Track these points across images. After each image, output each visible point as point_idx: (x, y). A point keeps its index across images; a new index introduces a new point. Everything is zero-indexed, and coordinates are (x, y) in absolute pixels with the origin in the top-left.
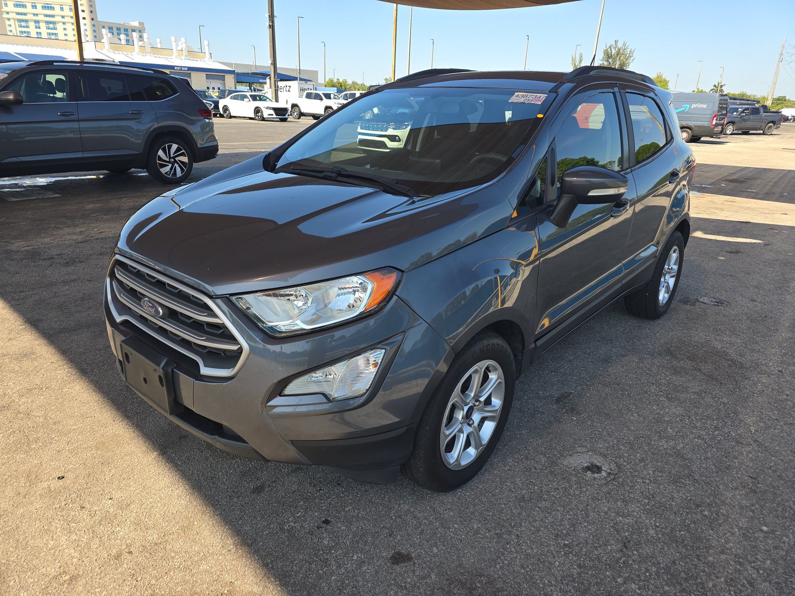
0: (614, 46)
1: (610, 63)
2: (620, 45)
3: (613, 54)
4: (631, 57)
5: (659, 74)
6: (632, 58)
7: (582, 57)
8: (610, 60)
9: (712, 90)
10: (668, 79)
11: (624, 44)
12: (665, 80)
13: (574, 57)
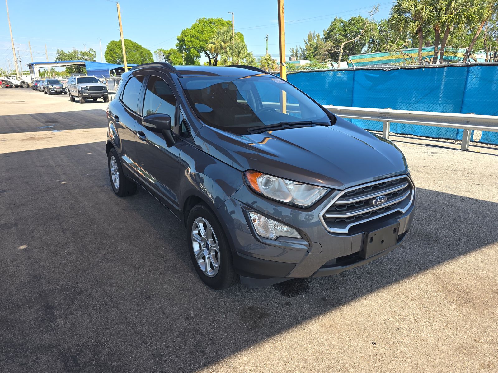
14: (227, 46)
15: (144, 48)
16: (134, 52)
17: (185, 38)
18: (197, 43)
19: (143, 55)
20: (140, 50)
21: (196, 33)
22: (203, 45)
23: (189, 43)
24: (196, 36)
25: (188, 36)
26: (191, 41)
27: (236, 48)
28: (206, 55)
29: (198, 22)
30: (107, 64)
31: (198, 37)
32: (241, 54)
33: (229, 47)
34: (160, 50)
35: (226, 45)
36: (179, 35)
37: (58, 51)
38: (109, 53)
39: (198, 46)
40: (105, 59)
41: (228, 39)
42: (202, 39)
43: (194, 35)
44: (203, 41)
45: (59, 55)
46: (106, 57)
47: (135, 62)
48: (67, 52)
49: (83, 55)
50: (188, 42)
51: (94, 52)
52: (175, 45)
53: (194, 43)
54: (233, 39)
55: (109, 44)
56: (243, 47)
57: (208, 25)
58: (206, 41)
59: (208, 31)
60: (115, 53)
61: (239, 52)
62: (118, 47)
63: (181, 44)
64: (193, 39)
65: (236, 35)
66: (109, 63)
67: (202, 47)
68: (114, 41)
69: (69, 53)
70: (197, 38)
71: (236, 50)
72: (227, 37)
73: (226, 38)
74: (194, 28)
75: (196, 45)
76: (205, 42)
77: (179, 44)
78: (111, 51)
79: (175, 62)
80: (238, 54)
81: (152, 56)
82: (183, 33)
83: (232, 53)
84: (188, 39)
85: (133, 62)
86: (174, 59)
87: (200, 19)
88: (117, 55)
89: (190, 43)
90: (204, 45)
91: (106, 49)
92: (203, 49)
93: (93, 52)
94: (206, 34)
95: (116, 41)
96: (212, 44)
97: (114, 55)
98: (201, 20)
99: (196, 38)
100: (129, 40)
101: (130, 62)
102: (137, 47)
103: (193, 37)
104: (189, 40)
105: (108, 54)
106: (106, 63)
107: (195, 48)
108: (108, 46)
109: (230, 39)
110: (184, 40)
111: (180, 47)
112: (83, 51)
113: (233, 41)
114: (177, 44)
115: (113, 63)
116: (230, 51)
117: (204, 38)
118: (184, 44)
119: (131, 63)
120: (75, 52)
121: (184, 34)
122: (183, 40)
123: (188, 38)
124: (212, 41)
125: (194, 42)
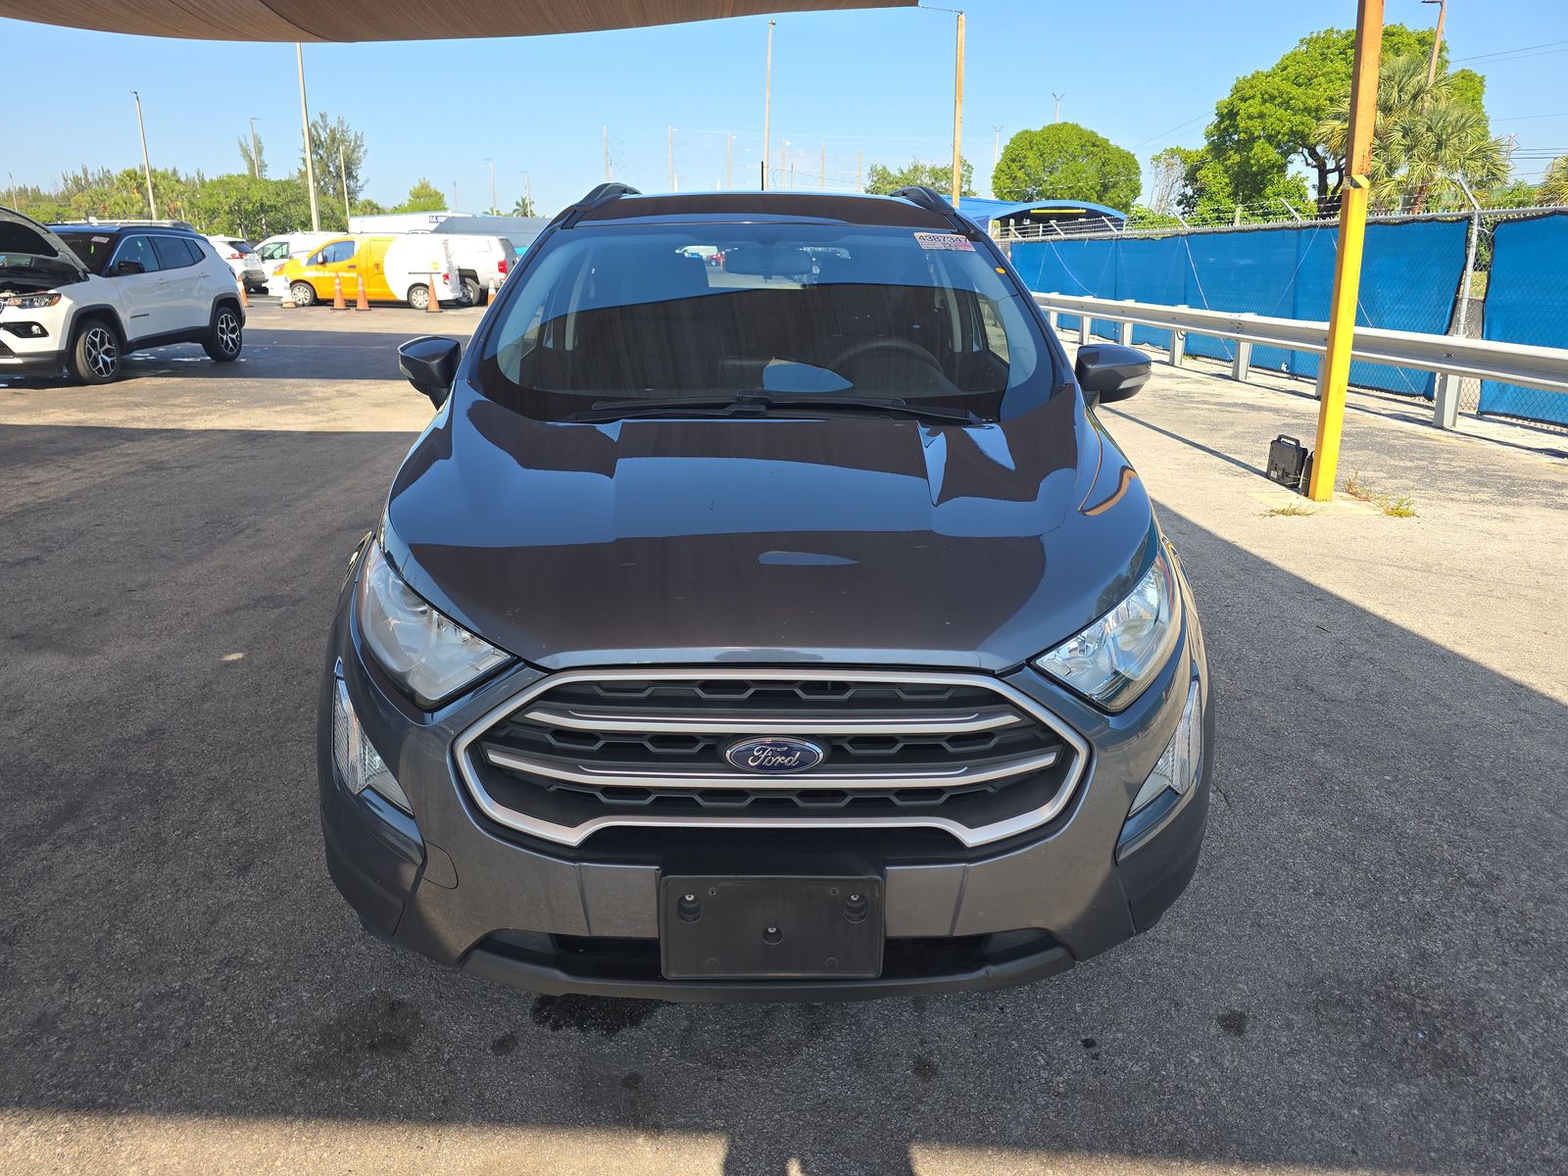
0: (321, 124)
1: (321, 158)
2: (332, 123)
3: (323, 140)
4: (359, 147)
5: (422, 181)
6: (363, 149)
7: (260, 142)
8: (320, 152)
9: (515, 211)
10: (440, 191)
11: (341, 122)
12: (437, 193)
13: (243, 141)
14: (1396, 123)
15: (1118, 148)
16: (1082, 162)
17: (1243, 105)
18: (1281, 121)
19: (1107, 169)
20: (1101, 154)
21: (1286, 86)
22: (1301, 128)
23: (1250, 123)
24: (1285, 96)
25: (1253, 97)
26: (1261, 116)
27: (1429, 129)
28: (1310, 160)
29: (1304, 48)
30: (993, 202)
31: (1291, 99)
32: (1446, 153)
33: (1404, 128)
34: (1173, 153)
35: (1392, 119)
36: (1225, 95)
37: (873, 169)
38: (1005, 168)
39: (1285, 130)
40: (990, 186)
41: (1406, 97)
42: (1304, 103)
43: (1276, 93)
44: (1307, 110)
45: (875, 179)
46: (996, 180)
47: (1078, 193)
48: (894, 172)
49: (936, 179)
50: (1250, 117)
51: (969, 166)
52: (1204, 131)
53: (1269, 121)
54: (1428, 98)
55: (1012, 140)
56: (1463, 125)
57: (1341, 53)
58: (1317, 110)
59: (1333, 76)
60: (1022, 167)
61: (1440, 145)
62: (1035, 148)
63: (1222, 126)
64: (1269, 108)
65: (1443, 83)
66: (1003, 199)
67: (1297, 132)
68: (1027, 131)
69: (902, 173)
70: (1286, 105)
71: (1430, 138)
72: (1400, 91)
73: (1395, 94)
74: (1285, 69)
75: (1278, 128)
76: (1314, 114)
77: (1217, 127)
78: (1013, 161)
79: (1214, 189)
80: (1436, 150)
81: (1138, 172)
82: (1236, 89)
83: (1409, 149)
84: (1251, 110)
85: (1072, 194)
86: (1215, 178)
87: (1315, 35)
88: (1028, 175)
89: (1257, 122)
90: (1307, 126)
91: (1001, 156)
92: (1299, 140)
93: (965, 168)
94: (1324, 86)
95: (1033, 130)
96: (1338, 119)
97: (1020, 174)
98: (1318, 38)
99: (1280, 105)
100: (1072, 125)
101: (1061, 195)
102: (1094, 145)
103: (1272, 98)
104: (1254, 111)
105: (1003, 171)
106: (994, 198)
107: (1270, 139)
108: (1007, 148)
109: (1415, 97)
110: (1237, 114)
111: (1218, 139)
112: (936, 168)
113: (1428, 103)
114: (1212, 127)
115: (1013, 198)
116: (1404, 142)
117: (1311, 103)
118: (1233, 126)
119: (1065, 195)
120: (916, 169)
121: (1241, 94)
122: (1232, 115)
123: (1251, 106)
124: (1341, 110)
125: (1271, 116)
